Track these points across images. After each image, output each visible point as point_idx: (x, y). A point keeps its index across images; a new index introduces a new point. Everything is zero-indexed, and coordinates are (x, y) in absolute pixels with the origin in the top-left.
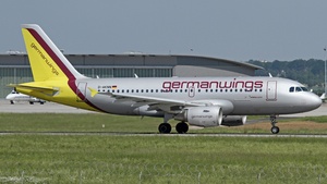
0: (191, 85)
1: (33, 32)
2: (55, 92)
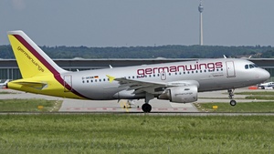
0: (161, 70)
1: (18, 37)
2: (43, 85)
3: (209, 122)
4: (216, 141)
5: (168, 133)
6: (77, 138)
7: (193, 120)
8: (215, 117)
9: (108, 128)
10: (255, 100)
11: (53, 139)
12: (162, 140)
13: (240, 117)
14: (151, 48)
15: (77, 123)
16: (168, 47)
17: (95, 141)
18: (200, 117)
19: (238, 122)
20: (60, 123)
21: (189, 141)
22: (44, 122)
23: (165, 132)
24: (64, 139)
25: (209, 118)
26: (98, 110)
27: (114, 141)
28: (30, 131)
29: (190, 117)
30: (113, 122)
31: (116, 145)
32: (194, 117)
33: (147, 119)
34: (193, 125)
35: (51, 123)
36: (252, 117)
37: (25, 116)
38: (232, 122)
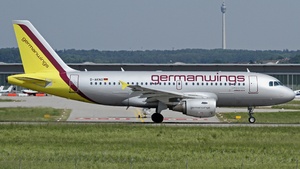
3: (231, 133)
4: (239, 154)
5: (187, 146)
6: (86, 150)
7: (213, 131)
8: (238, 128)
9: (122, 140)
10: (283, 110)
11: (61, 151)
12: (180, 153)
13: (265, 128)
14: (169, 51)
15: (87, 134)
16: (188, 50)
17: (106, 153)
18: (221, 128)
19: (264, 134)
20: (68, 134)
21: (209, 155)
22: (51, 133)
23: (183, 144)
24: (73, 151)
25: (231, 129)
26: (110, 120)
27: (127, 153)
28: (36, 143)
29: (211, 128)
30: (126, 133)
31: (129, 158)
32: (215, 128)
33: (164, 130)
34: (214, 136)
35: (58, 133)
36: (279, 128)
37: (30, 126)
38: (256, 133)
